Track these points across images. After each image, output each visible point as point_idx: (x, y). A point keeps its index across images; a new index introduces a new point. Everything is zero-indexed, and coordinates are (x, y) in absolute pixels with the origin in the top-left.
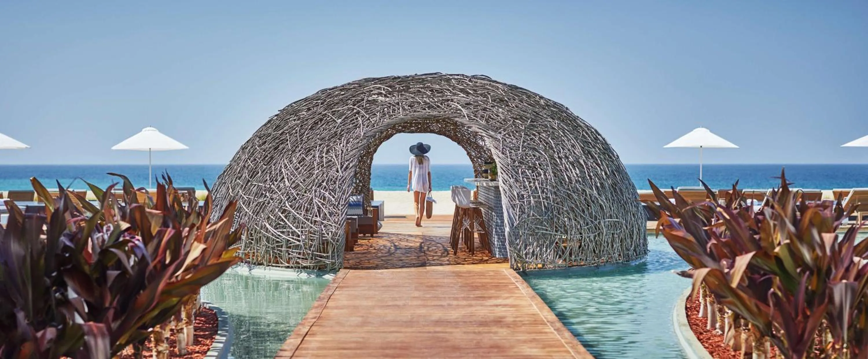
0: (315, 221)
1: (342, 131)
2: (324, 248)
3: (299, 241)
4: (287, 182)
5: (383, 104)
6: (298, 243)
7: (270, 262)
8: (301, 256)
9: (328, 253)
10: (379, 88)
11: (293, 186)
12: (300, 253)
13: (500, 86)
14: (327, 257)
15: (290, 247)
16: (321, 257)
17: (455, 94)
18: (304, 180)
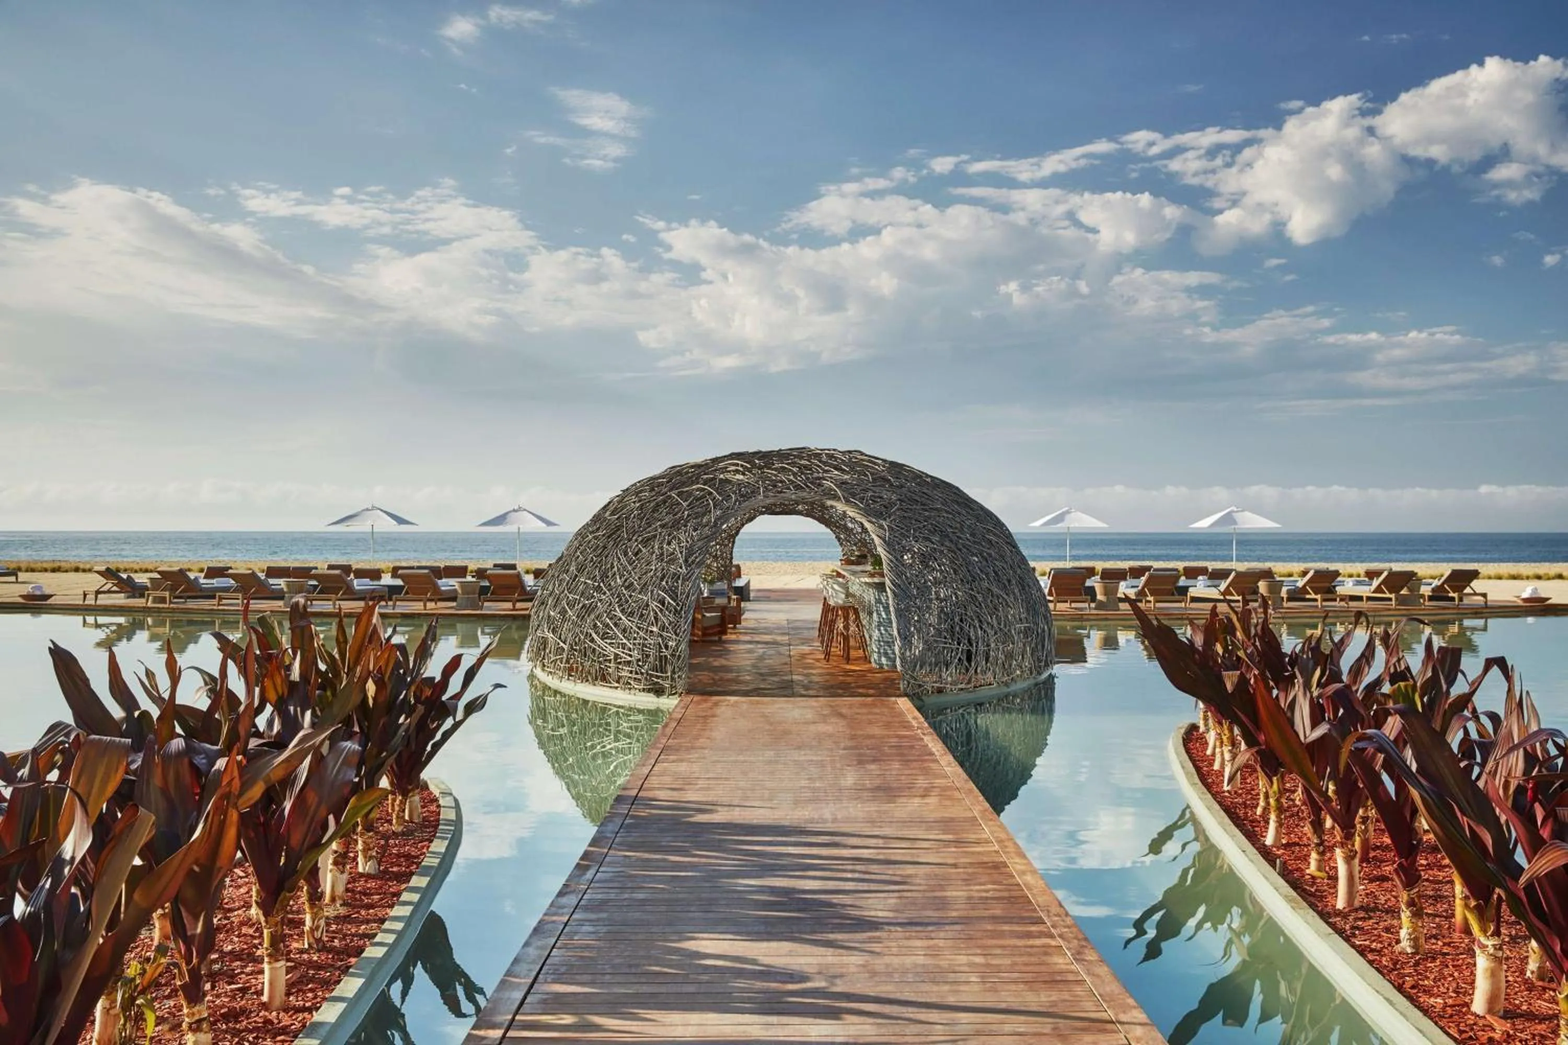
0: (652, 632)
1: (688, 515)
2: (661, 666)
3: (630, 656)
4: (618, 580)
5: (740, 484)
6: (629, 659)
7: (596, 679)
8: (634, 676)
9: (666, 672)
10: (737, 465)
11: (627, 584)
12: (631, 672)
13: (880, 462)
14: (664, 679)
15: (620, 663)
16: (658, 677)
17: (827, 471)
18: (640, 578)
